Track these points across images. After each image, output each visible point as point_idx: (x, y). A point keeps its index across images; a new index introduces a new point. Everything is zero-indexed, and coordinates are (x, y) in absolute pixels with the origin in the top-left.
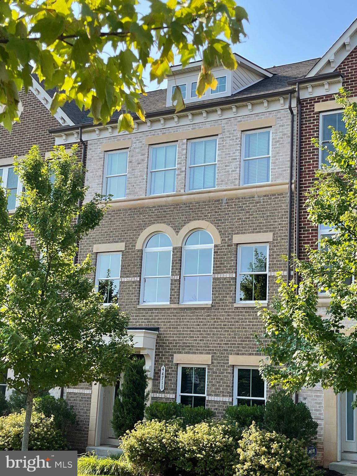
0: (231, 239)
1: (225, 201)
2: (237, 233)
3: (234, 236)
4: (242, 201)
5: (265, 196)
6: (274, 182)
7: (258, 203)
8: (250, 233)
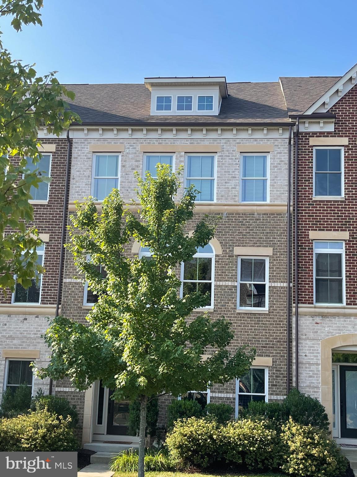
0: (233, 251)
1: (225, 215)
2: (238, 246)
3: (235, 248)
4: (242, 217)
5: (264, 214)
6: (272, 203)
7: (258, 220)
8: (251, 246)
